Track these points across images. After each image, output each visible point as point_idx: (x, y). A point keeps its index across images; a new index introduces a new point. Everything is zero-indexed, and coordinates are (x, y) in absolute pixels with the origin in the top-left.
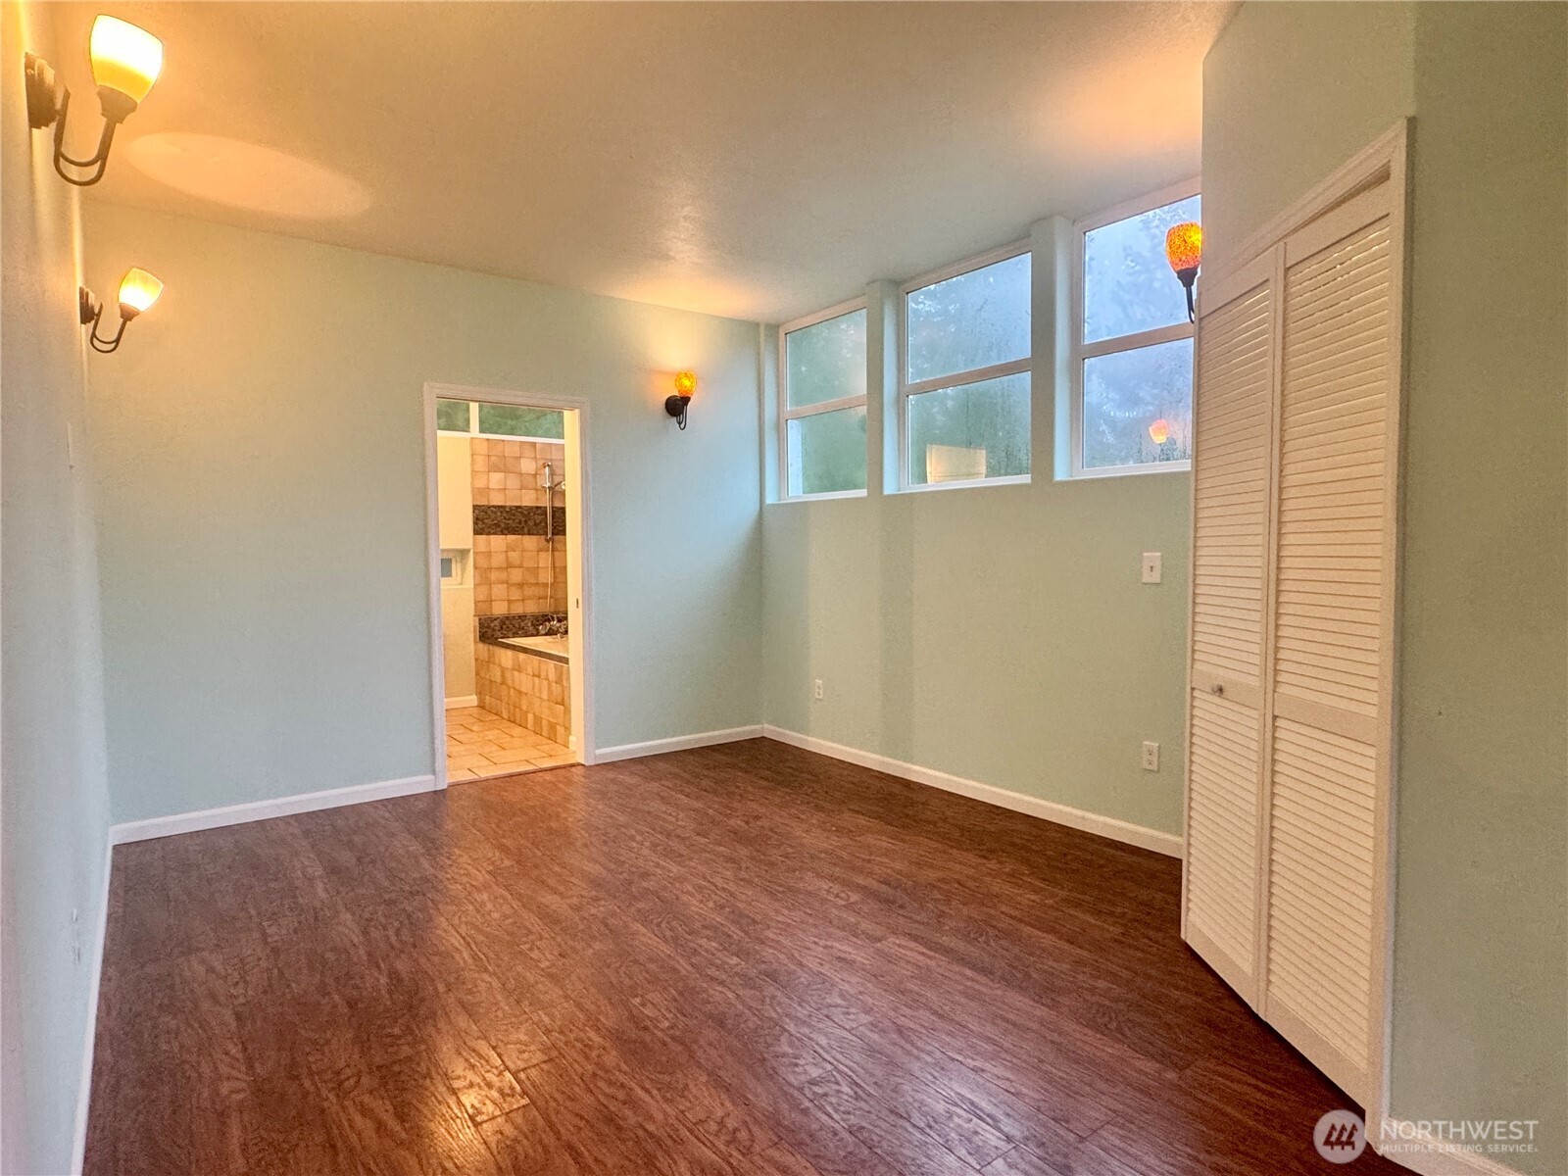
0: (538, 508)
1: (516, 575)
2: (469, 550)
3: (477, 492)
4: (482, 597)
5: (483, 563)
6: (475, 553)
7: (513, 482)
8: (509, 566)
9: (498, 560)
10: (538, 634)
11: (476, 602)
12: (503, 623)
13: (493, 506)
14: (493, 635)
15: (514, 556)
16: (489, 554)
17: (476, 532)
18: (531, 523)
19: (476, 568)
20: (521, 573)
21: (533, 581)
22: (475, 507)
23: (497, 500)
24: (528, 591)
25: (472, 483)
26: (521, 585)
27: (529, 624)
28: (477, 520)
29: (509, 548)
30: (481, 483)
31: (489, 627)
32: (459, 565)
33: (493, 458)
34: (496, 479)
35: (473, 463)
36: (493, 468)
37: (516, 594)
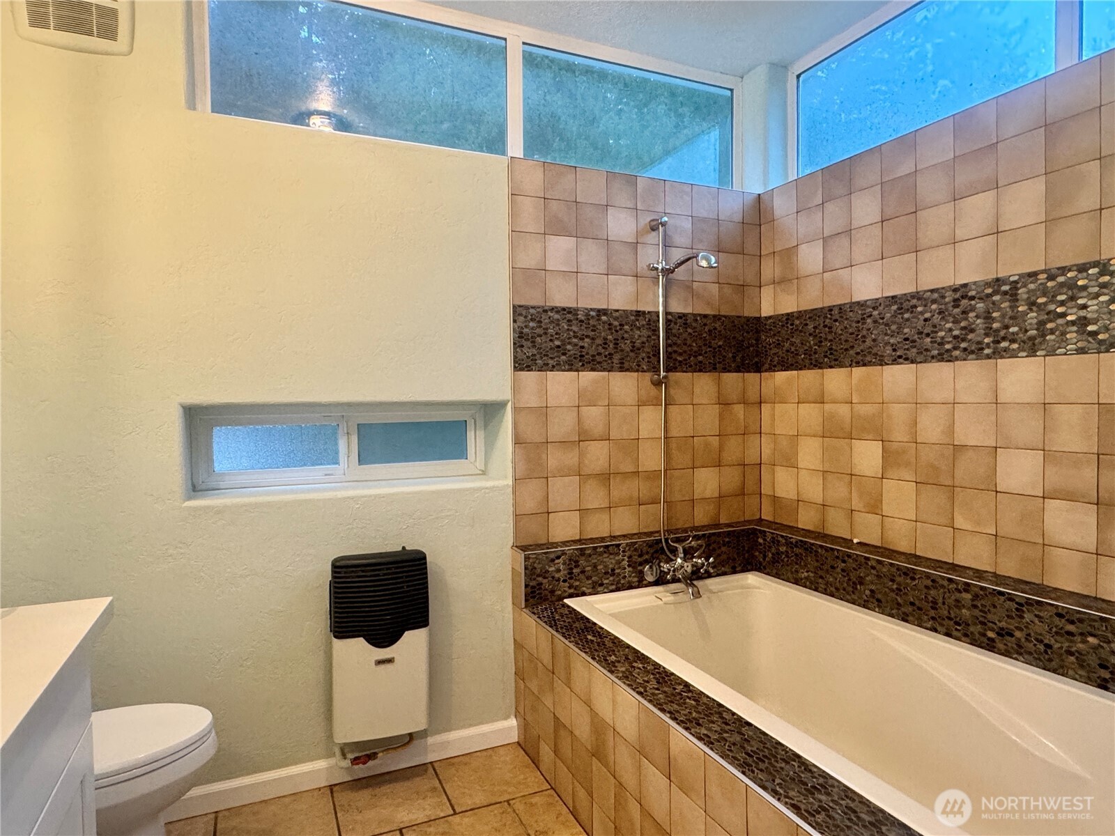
0: (639, 314)
1: (597, 456)
2: (502, 405)
3: (521, 276)
4: (530, 505)
5: (532, 433)
6: (516, 410)
7: (592, 257)
8: (584, 437)
9: (563, 425)
10: (641, 584)
11: (517, 517)
12: (573, 562)
13: (552, 309)
14: (552, 592)
15: (594, 416)
16: (543, 412)
17: (520, 365)
18: (626, 346)
19: (518, 441)
20: (606, 451)
21: (628, 467)
22: (518, 311)
23: (561, 296)
24: (621, 490)
25: (513, 258)
26: (605, 478)
27: (625, 563)
28: (521, 339)
29: (585, 399)
30: (529, 259)
31: (545, 574)
32: (481, 434)
33: (554, 205)
34: (560, 249)
35: (514, 214)
36: (554, 227)
37: (595, 498)
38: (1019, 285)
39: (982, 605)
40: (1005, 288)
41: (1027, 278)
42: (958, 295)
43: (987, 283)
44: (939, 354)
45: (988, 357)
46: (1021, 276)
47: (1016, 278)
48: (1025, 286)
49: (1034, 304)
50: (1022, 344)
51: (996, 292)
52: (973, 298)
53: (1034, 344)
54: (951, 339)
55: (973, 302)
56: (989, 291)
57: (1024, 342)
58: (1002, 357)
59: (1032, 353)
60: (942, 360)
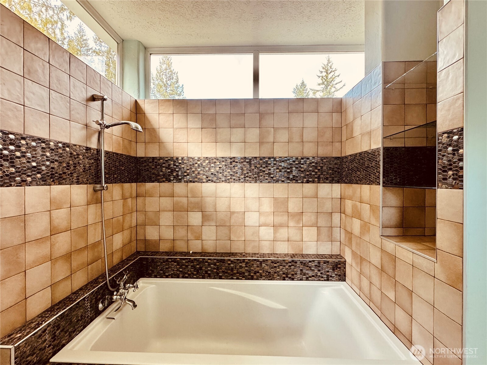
0: (88, 149)
1: (63, 243)
9: (39, 227)
13: (30, 138)
15: (60, 216)
16: (22, 219)
18: (80, 168)
20: (69, 238)
21: (81, 245)
24: (77, 260)
38: (252, 160)
39: (249, 265)
40: (247, 161)
41: (254, 158)
42: (232, 161)
43: (242, 158)
44: (225, 180)
45: (242, 182)
46: (253, 157)
47: (251, 158)
48: (254, 161)
49: (256, 167)
50: (253, 179)
51: (245, 161)
52: (237, 162)
53: (256, 179)
54: (229, 175)
55: (237, 164)
56: (243, 161)
57: (253, 178)
58: (247, 183)
59: (256, 182)
60: (226, 182)
